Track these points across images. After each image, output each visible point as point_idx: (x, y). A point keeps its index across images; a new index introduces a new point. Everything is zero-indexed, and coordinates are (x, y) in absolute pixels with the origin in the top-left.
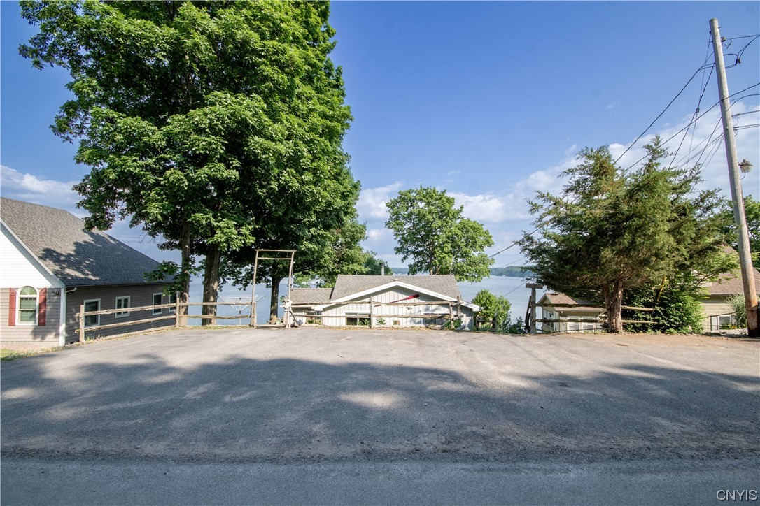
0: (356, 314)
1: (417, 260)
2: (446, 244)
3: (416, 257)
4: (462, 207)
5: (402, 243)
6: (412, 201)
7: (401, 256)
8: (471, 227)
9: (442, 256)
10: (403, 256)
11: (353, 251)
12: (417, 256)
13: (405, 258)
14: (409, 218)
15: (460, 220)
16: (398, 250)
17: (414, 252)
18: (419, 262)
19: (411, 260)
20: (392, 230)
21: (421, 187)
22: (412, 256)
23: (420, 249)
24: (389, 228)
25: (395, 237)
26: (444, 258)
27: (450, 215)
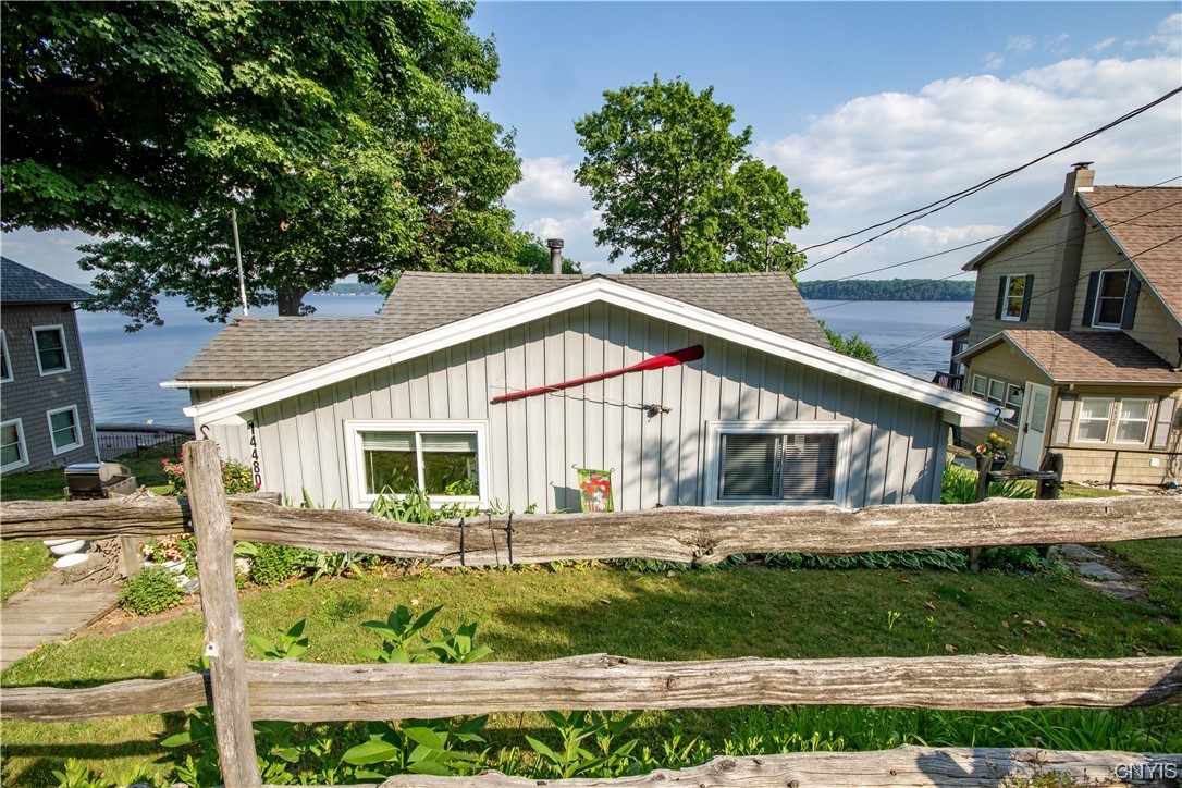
0: (410, 435)
1: (640, 258)
2: (709, 220)
3: (638, 252)
4: (747, 132)
5: (609, 220)
6: (633, 116)
7: (609, 248)
8: (767, 180)
9: (699, 245)
10: (613, 249)
11: (481, 215)
12: (642, 249)
13: (616, 253)
14: (625, 160)
15: (741, 163)
16: (602, 237)
17: (634, 242)
18: (645, 263)
19: (628, 258)
20: (589, 188)
21: (656, 81)
22: (631, 249)
23: (649, 234)
24: (583, 183)
25: (595, 203)
26: (705, 249)
27: (722, 147)
